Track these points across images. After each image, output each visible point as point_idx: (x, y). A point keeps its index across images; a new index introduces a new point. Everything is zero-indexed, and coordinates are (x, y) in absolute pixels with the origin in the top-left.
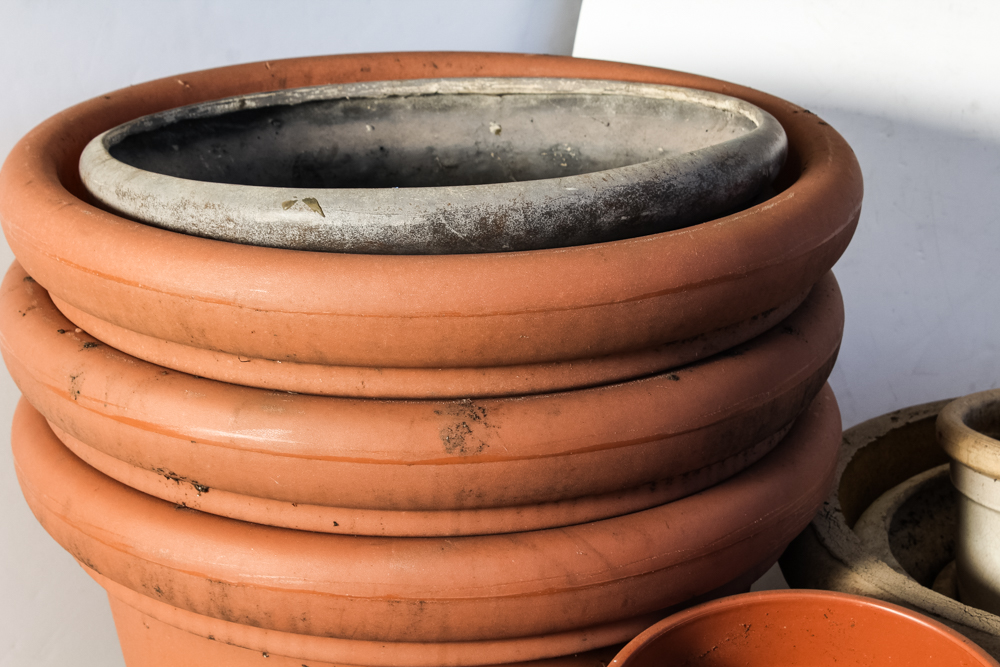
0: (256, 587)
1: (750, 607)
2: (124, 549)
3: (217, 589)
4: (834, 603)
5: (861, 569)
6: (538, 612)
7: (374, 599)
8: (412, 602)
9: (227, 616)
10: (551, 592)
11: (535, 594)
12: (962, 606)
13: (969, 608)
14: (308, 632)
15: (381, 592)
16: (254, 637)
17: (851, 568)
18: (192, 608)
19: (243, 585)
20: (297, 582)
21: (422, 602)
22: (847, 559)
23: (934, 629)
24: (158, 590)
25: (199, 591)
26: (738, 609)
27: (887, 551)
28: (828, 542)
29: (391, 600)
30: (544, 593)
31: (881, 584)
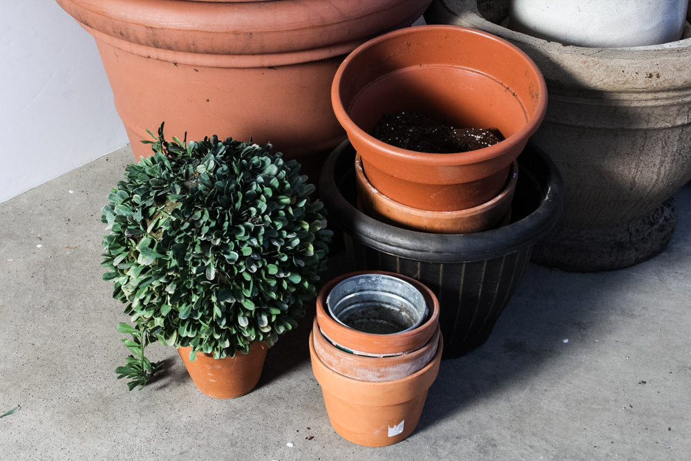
0: (169, 29)
1: (410, 34)
2: (103, 14)
3: (150, 31)
4: (450, 31)
5: (463, 17)
6: (307, 37)
7: (227, 33)
8: (246, 34)
9: (156, 45)
10: (313, 27)
11: (305, 28)
12: (511, 31)
13: (514, 32)
14: (196, 52)
15: (231, 29)
16: (170, 56)
17: (458, 16)
18: (139, 42)
19: (162, 29)
20: (189, 26)
21: (251, 34)
22: (456, 12)
23: (497, 41)
24: (121, 34)
25: (141, 33)
26: (404, 35)
27: (476, 10)
28: (448, 5)
29: (236, 33)
30: (310, 28)
31: (472, 23)
